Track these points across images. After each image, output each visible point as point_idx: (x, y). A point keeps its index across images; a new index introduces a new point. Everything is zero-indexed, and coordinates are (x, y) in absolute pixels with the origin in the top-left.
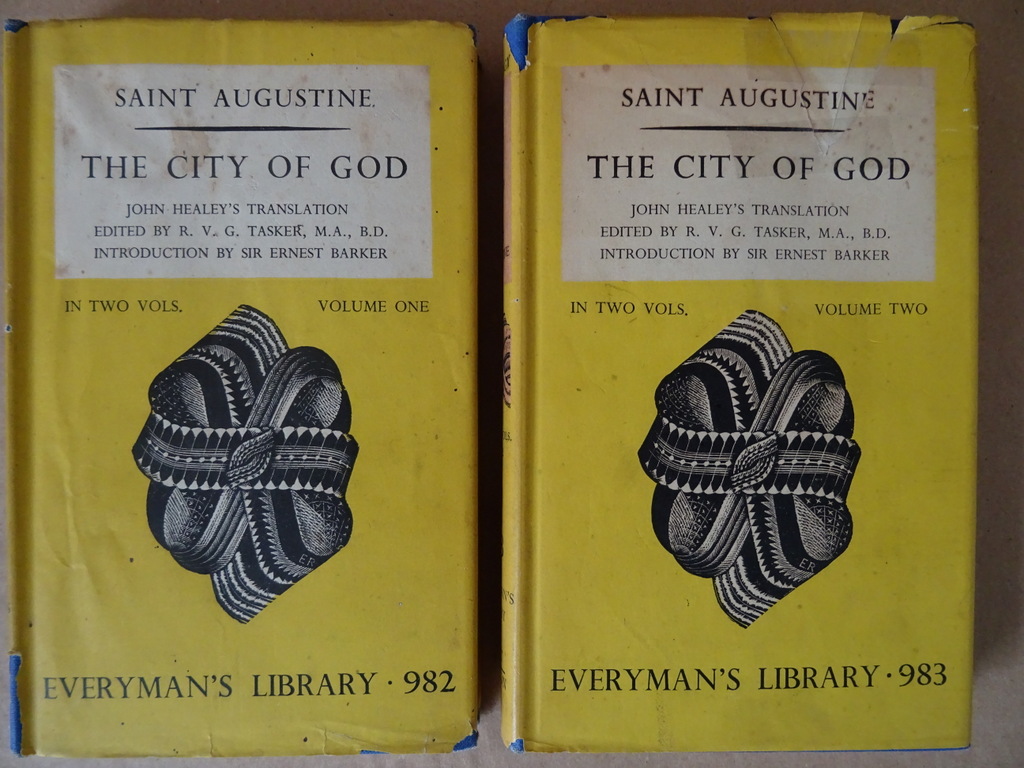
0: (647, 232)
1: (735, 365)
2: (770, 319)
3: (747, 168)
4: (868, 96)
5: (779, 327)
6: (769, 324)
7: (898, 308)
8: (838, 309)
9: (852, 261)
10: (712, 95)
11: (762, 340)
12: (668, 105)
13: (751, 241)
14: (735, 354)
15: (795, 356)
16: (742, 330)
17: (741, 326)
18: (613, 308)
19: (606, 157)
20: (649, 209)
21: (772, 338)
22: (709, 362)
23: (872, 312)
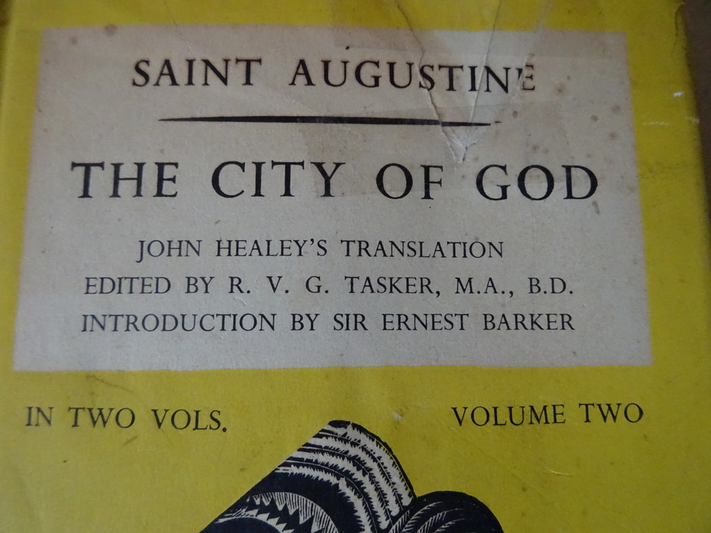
0: (163, 285)
1: (310, 522)
2: (372, 437)
3: (332, 181)
4: (526, 72)
5: (389, 451)
6: (371, 445)
7: (594, 413)
8: (492, 415)
9: (513, 331)
10: (276, 68)
11: (358, 475)
12: (206, 84)
13: (339, 301)
14: (309, 503)
15: (417, 502)
16: (323, 458)
17: (321, 450)
18: (99, 418)
19: (101, 165)
20: (167, 248)
21: (376, 472)
22: (263, 517)
23: (551, 419)
